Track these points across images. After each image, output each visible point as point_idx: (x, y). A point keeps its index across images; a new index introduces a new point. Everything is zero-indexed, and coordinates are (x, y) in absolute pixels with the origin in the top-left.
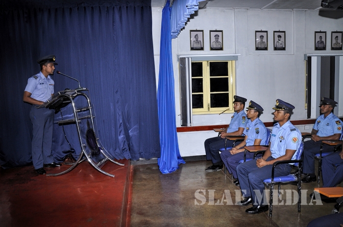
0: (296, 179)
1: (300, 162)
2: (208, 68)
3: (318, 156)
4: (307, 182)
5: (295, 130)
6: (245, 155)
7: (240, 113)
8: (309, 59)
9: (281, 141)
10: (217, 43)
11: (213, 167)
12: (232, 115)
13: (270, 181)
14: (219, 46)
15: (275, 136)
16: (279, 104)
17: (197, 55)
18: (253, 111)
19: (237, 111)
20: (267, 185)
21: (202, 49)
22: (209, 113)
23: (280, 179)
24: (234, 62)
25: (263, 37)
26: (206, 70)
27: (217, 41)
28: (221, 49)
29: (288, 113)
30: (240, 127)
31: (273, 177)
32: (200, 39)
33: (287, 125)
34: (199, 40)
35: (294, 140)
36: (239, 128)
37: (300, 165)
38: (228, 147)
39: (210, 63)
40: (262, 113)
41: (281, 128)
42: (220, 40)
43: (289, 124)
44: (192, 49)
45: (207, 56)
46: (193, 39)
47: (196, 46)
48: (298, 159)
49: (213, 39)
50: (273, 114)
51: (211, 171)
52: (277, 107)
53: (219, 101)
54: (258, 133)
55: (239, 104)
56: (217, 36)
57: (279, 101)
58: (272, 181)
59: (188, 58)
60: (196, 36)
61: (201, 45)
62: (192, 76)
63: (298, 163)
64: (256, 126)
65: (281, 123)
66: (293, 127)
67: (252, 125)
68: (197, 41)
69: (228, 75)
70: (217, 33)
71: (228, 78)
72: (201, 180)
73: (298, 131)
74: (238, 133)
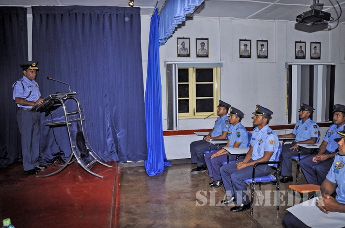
0: (275, 179)
1: (278, 163)
2: (194, 74)
3: (296, 158)
4: (285, 182)
5: (271, 133)
6: (228, 158)
7: (223, 118)
8: (290, 67)
9: (260, 144)
10: (203, 51)
11: (198, 169)
12: (216, 119)
13: (251, 180)
14: (205, 54)
15: (255, 139)
16: (258, 110)
17: (184, 62)
18: (234, 117)
19: (220, 115)
20: (249, 184)
21: (188, 56)
22: (194, 117)
23: (260, 179)
24: (219, 68)
25: (247, 45)
26: (192, 76)
27: (203, 49)
28: (207, 56)
29: (266, 118)
30: (224, 130)
31: (254, 177)
32: (187, 46)
33: (266, 128)
34: (185, 47)
35: (272, 142)
36: (223, 132)
37: (279, 166)
38: (213, 150)
39: (196, 69)
40: (243, 117)
41: (260, 132)
42: (206, 47)
43: (267, 128)
44: (179, 56)
45: (193, 62)
46: (180, 46)
47: (182, 53)
48: (277, 161)
49: (199, 47)
50: (253, 118)
51: (196, 173)
52: (257, 112)
53: (205, 106)
54: (239, 136)
55: (222, 108)
56: (203, 44)
57: (258, 106)
58: (253, 181)
59: (175, 65)
60: (183, 43)
61: (187, 52)
62: (179, 82)
63: (277, 164)
64: (238, 130)
65: (260, 127)
66: (271, 130)
67: (233, 129)
68: (184, 48)
69: (213, 82)
70: (203, 41)
71: (213, 84)
72: (186, 181)
73: (274, 134)
74: (221, 137)
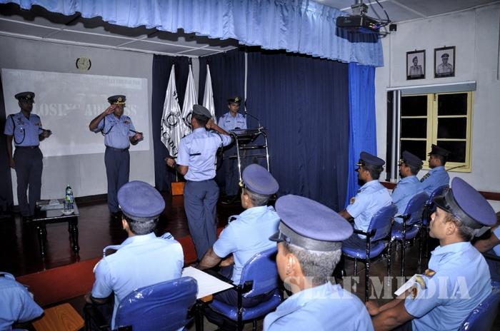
2: (436, 103)
10: (445, 67)
14: (449, 71)
17: (415, 87)
21: (422, 77)
26: (433, 106)
27: (445, 64)
28: (452, 74)
32: (420, 63)
34: (418, 64)
39: (439, 96)
42: (450, 61)
45: (430, 85)
46: (411, 64)
49: (440, 61)
56: (445, 57)
59: (397, 91)
60: (415, 60)
61: (421, 71)
68: (416, 67)
69: (466, 114)
70: (447, 52)
71: (465, 118)
